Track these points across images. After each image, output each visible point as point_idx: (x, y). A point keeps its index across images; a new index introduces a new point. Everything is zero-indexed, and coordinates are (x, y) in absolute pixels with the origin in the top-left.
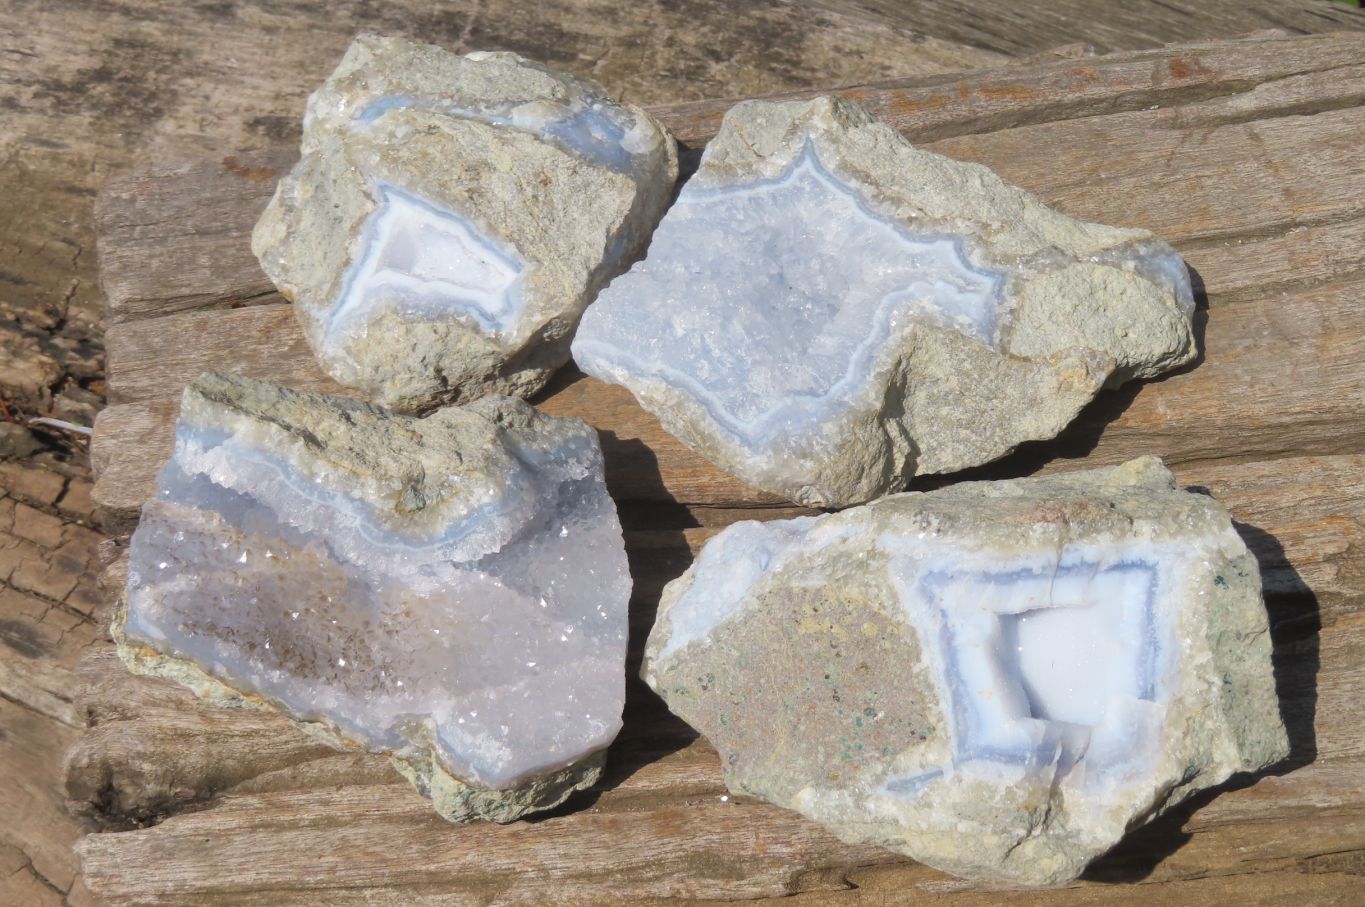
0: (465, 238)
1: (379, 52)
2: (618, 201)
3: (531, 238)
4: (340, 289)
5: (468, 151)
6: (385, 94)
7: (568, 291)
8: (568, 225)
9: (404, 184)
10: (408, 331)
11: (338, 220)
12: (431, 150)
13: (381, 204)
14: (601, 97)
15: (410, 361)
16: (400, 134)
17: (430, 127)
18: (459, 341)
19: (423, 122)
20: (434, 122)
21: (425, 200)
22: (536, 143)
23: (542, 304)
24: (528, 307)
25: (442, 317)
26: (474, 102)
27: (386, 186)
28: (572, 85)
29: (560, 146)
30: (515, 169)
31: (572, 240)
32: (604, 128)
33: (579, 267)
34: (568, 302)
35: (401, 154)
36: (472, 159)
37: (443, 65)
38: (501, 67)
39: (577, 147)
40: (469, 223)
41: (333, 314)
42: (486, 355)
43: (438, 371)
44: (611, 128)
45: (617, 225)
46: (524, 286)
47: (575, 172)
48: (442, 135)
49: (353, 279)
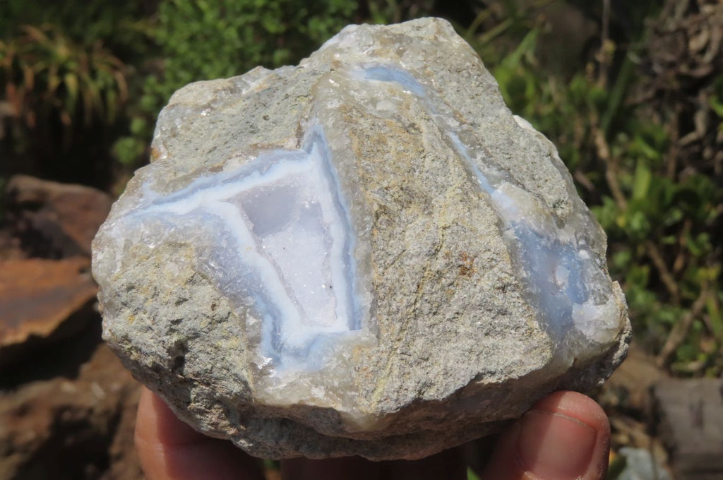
0: (337, 249)
1: (441, 39)
2: (517, 357)
3: (394, 307)
4: (185, 187)
5: (424, 175)
6: (410, 71)
7: (375, 397)
8: (444, 332)
9: (334, 148)
10: (191, 281)
11: (254, 131)
12: (391, 143)
13: (301, 150)
14: (596, 250)
15: (163, 311)
16: (380, 107)
17: (413, 125)
18: (227, 338)
19: (412, 115)
20: (423, 125)
21: (338, 181)
22: (493, 227)
23: (336, 384)
24: (322, 373)
25: (235, 299)
26: (476, 144)
27: (319, 137)
28: (580, 216)
29: (512, 252)
30: (449, 231)
31: (434, 350)
32: (572, 279)
33: (411, 384)
34: (363, 409)
35: (362, 121)
36: (417, 185)
37: (485, 98)
38: (531, 143)
39: (529, 268)
40: (352, 236)
41: (157, 202)
42: (238, 379)
43: (182, 347)
44: (578, 285)
45: (493, 380)
46: (339, 348)
47: (503, 289)
48: (416, 141)
49: (203, 187)
